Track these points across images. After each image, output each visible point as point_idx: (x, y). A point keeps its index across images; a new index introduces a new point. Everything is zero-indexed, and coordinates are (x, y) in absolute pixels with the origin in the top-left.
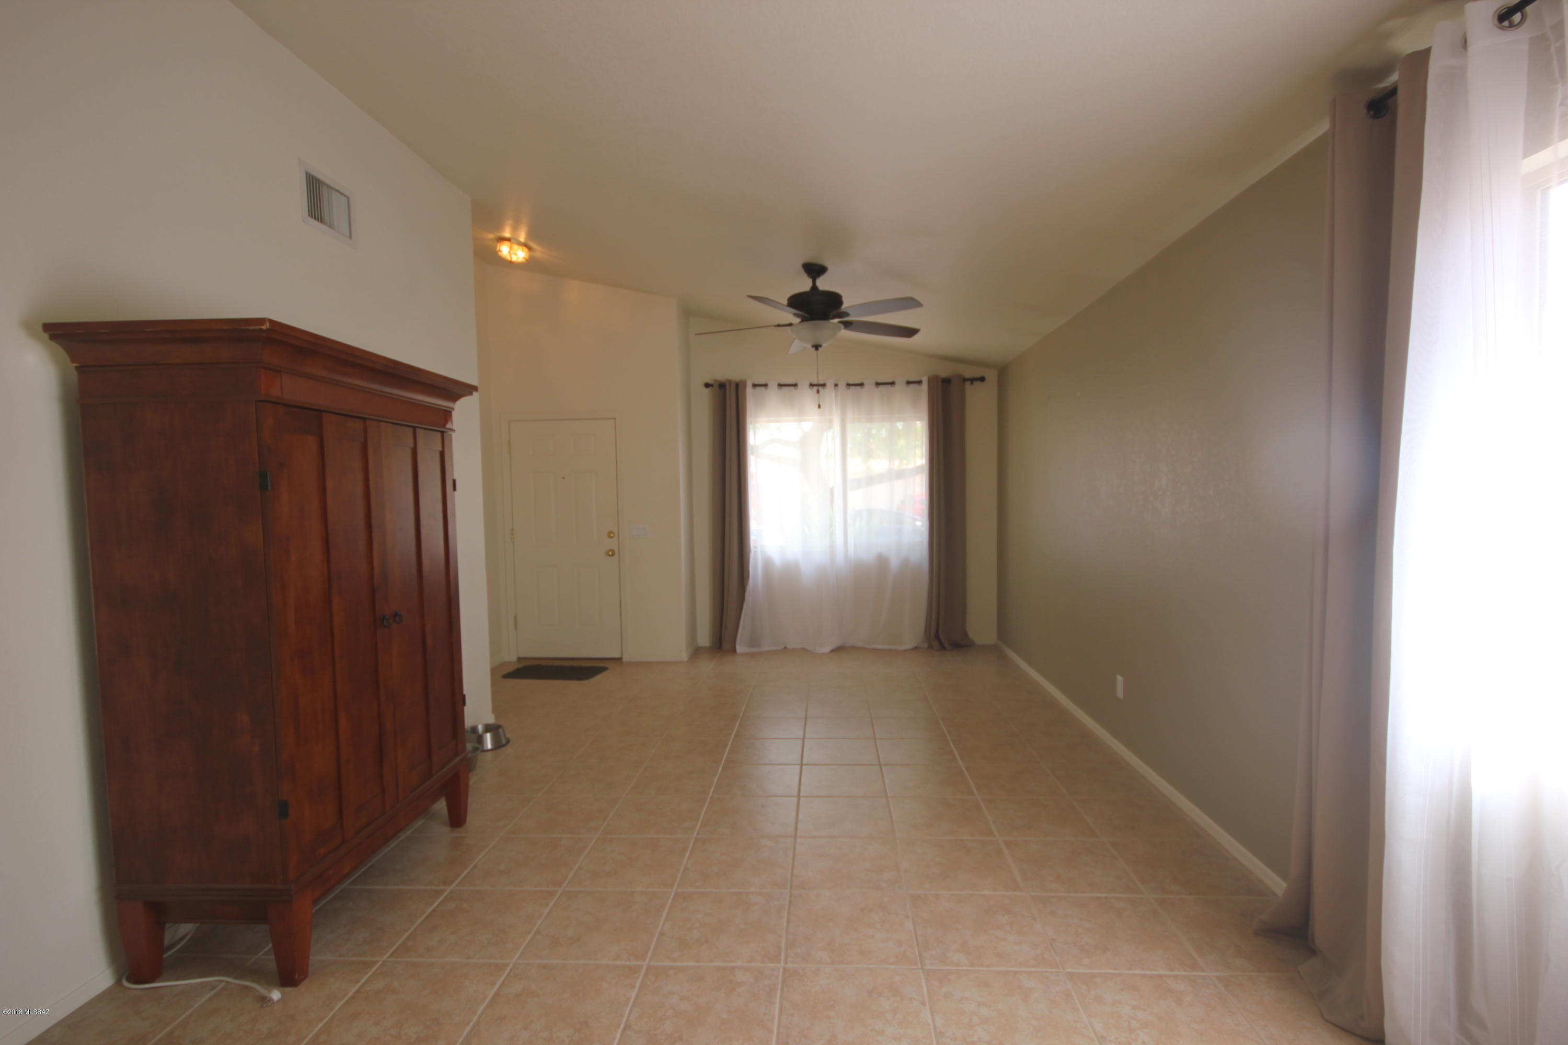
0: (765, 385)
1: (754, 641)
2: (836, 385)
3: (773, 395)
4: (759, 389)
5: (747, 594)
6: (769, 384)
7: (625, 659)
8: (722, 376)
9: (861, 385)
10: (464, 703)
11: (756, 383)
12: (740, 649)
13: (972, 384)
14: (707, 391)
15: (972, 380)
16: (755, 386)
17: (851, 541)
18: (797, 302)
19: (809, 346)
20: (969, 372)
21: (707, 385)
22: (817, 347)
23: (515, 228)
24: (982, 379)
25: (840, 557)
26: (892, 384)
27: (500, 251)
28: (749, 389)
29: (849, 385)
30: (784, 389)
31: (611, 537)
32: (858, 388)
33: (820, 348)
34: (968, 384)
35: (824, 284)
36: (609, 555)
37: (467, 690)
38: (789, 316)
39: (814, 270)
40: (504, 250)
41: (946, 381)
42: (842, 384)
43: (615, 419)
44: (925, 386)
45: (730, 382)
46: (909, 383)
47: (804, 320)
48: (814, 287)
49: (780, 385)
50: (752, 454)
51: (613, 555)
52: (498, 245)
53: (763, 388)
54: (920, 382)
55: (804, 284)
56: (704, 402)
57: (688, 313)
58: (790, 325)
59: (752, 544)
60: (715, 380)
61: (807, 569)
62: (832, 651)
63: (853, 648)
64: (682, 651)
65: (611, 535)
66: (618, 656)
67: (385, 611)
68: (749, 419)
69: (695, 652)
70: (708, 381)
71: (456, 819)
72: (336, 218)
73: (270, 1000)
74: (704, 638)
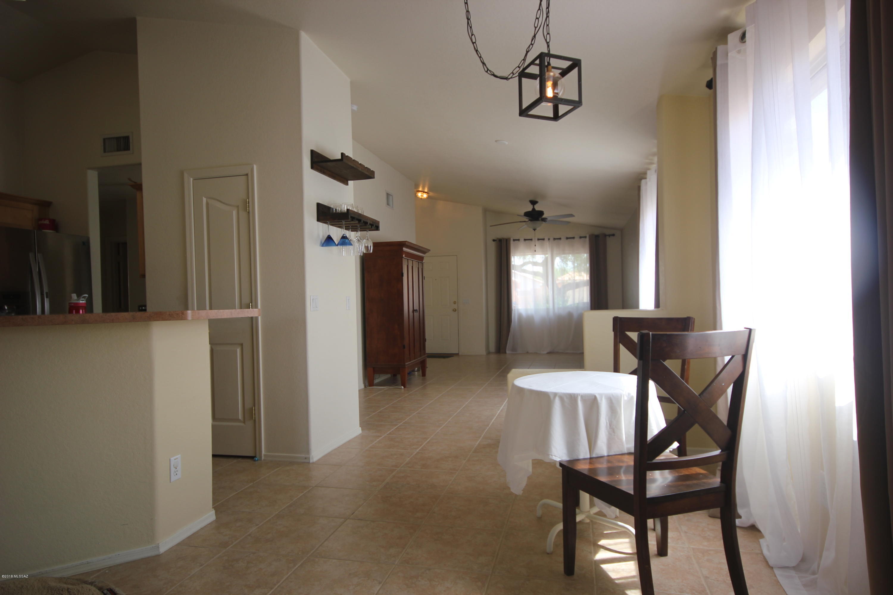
0: (519, 240)
1: (514, 349)
2: (549, 239)
3: (522, 244)
4: (516, 241)
5: (511, 329)
6: (520, 239)
7: (460, 354)
8: (500, 236)
9: (560, 239)
10: (426, 341)
11: (515, 239)
12: (507, 352)
13: (609, 237)
14: (494, 243)
15: (609, 236)
16: (514, 240)
17: (556, 306)
18: (527, 214)
19: (532, 229)
20: (608, 232)
21: (494, 240)
22: (535, 230)
23: (424, 188)
24: (613, 235)
25: (551, 313)
26: (573, 238)
27: (418, 195)
28: (512, 242)
29: (554, 239)
30: (527, 241)
31: (455, 304)
32: (559, 240)
33: (536, 230)
34: (607, 237)
35: (538, 208)
36: (454, 311)
37: (427, 337)
38: (526, 219)
39: (534, 203)
40: (420, 195)
41: (597, 236)
42: (552, 239)
43: (457, 256)
44: (587, 239)
45: (504, 239)
46: (581, 237)
47: (531, 220)
48: (534, 209)
49: (525, 240)
50: (513, 270)
51: (456, 311)
52: (417, 193)
53: (518, 241)
54: (585, 237)
55: (529, 208)
56: (492, 248)
57: (486, 211)
58: (525, 222)
59: (513, 308)
60: (498, 238)
61: (537, 319)
62: (548, 353)
63: (558, 353)
64: (483, 352)
65: (455, 303)
66: (457, 352)
67: (415, 309)
68: (512, 254)
69: (489, 353)
70: (494, 238)
71: (424, 374)
72: (391, 203)
73: (401, 388)
74: (492, 348)
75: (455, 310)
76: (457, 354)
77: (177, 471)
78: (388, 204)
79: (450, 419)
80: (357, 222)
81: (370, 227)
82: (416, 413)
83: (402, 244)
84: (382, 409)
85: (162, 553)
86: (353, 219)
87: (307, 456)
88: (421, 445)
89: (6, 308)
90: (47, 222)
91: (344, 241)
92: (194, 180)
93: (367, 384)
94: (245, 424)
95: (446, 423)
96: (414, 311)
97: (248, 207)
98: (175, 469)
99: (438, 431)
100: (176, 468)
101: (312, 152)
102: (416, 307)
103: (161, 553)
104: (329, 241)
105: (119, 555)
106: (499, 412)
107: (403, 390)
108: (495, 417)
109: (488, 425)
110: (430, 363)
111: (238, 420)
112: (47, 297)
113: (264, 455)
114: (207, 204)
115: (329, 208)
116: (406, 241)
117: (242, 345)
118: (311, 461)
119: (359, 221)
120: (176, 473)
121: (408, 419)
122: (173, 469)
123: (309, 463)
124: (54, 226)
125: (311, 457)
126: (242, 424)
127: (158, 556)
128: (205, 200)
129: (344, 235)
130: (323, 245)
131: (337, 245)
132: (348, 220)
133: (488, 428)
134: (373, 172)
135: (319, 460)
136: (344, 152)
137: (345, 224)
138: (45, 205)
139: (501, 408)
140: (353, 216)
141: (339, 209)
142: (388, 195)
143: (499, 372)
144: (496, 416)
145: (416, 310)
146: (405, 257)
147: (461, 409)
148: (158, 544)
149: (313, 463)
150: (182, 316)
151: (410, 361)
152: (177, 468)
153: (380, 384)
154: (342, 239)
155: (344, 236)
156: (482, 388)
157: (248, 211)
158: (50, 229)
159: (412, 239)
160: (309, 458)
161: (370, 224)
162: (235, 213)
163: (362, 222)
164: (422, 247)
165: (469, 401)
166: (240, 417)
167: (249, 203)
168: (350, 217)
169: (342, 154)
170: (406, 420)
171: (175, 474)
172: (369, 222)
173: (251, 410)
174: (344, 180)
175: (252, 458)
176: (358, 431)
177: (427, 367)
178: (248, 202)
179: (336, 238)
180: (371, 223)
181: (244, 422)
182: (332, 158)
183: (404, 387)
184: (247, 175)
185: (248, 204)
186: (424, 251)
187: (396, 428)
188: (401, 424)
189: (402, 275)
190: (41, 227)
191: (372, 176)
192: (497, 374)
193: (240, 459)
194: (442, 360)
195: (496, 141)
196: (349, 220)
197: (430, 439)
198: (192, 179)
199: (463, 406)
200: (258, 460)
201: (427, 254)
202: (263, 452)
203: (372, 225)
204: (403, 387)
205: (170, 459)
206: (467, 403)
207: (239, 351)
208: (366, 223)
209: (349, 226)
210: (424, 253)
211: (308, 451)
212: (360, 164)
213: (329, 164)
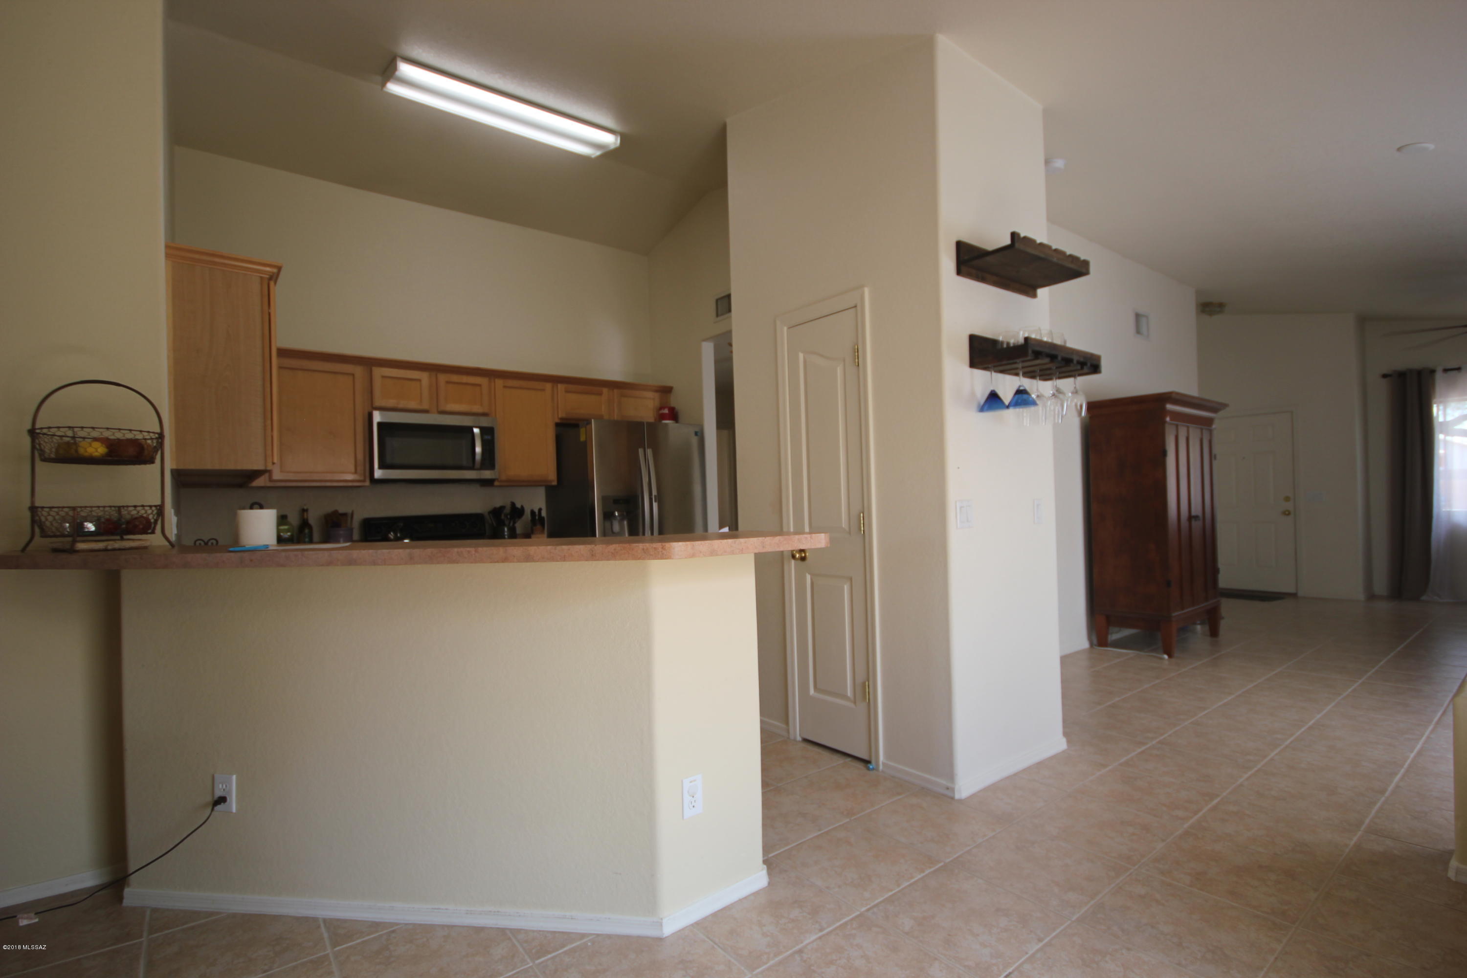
0: (1459, 369)
4: (1449, 373)
5: (1432, 553)
7: (1300, 594)
8: (1401, 366)
11: (1447, 367)
14: (1384, 380)
16: (1446, 370)
21: (1385, 376)
28: (1439, 373)
31: (1287, 501)
40: (1207, 310)
43: (1291, 413)
45: (1411, 371)
50: (1441, 432)
51: (1289, 514)
53: (1456, 372)
56: (1381, 391)
57: (1364, 320)
59: (1436, 510)
60: (1395, 371)
64: (1360, 595)
65: (1287, 499)
66: (1292, 590)
67: (1193, 513)
68: (1434, 400)
69: (1371, 597)
70: (1385, 372)
71: (1214, 632)
72: (1144, 329)
73: (1163, 659)
74: (1381, 585)
75: (1287, 513)
76: (1294, 595)
77: (695, 801)
78: (1138, 331)
79: (1275, 752)
80: (1047, 360)
81: (1079, 367)
82: (1190, 721)
83: (1161, 399)
84: (1117, 699)
85: (667, 936)
86: (1037, 354)
87: (949, 785)
88: (1196, 813)
89: (617, 514)
90: (666, 411)
91: (1022, 398)
92: (789, 328)
93: (1095, 641)
94: (856, 706)
95: (1262, 763)
96: (1191, 518)
97: (857, 357)
98: (691, 797)
99: (1240, 781)
100: (693, 797)
101: (960, 246)
102: (1196, 510)
103: (664, 936)
104: (993, 400)
105: (609, 919)
106: (1412, 755)
107: (1167, 662)
108: (1402, 771)
109: (1383, 792)
110: (1227, 607)
111: (844, 697)
112: (655, 501)
113: (884, 764)
114: (805, 362)
115: (994, 342)
116: (1171, 393)
117: (851, 579)
118: (957, 796)
119: (1053, 357)
120: (693, 804)
121: (1170, 733)
122: (686, 798)
123: (953, 798)
124: (674, 415)
125: (957, 788)
126: (850, 704)
127: (660, 940)
128: (801, 356)
129: (1020, 386)
130: (982, 409)
131: (1008, 407)
132: (1026, 359)
133: (1383, 799)
134: (1086, 264)
135: (973, 796)
136: (1017, 230)
137: (1023, 368)
138: (666, 391)
139: (1419, 747)
140: (1038, 349)
141: (1012, 341)
142: (1138, 316)
143: (1402, 646)
144: (1406, 766)
145: (1196, 517)
146: (1171, 419)
147: (1303, 729)
148: (662, 919)
149: (960, 801)
150: (662, 552)
151: (1183, 609)
152: (695, 797)
153: (1118, 644)
154: (1017, 396)
155: (1021, 388)
156: (1360, 681)
157: (857, 364)
158: (669, 419)
159: (1191, 389)
160: (953, 790)
161: (1079, 362)
162: (839, 370)
163: (1059, 358)
164: (1209, 401)
165: (1324, 712)
166: (849, 693)
167: (858, 352)
168: (1030, 352)
169: (1014, 235)
170: (1166, 735)
171: (691, 807)
172: (1075, 358)
173: (864, 684)
174: (1028, 288)
175: (867, 762)
176: (1057, 743)
177: (1223, 618)
178: (856, 350)
179: (1007, 395)
180: (1082, 360)
181: (855, 703)
182: (990, 247)
183: (1170, 656)
184: (855, 307)
185: (857, 354)
186: (1216, 407)
187: (1143, 752)
188: (1154, 742)
189: (1164, 453)
190: (663, 417)
191: (1084, 270)
192: (1399, 649)
193: (849, 760)
194: (1257, 605)
195: (1399, 149)
196: (1029, 358)
197: (1218, 799)
198: (785, 328)
199: (1310, 723)
200: (873, 769)
201: (1221, 414)
202: (882, 758)
203: (1082, 364)
204: (1166, 657)
205: (682, 781)
206: (1319, 716)
207: (846, 588)
208: (1068, 361)
209: (1034, 372)
210: (1215, 410)
211: (951, 775)
212: (1056, 250)
213: (989, 259)
